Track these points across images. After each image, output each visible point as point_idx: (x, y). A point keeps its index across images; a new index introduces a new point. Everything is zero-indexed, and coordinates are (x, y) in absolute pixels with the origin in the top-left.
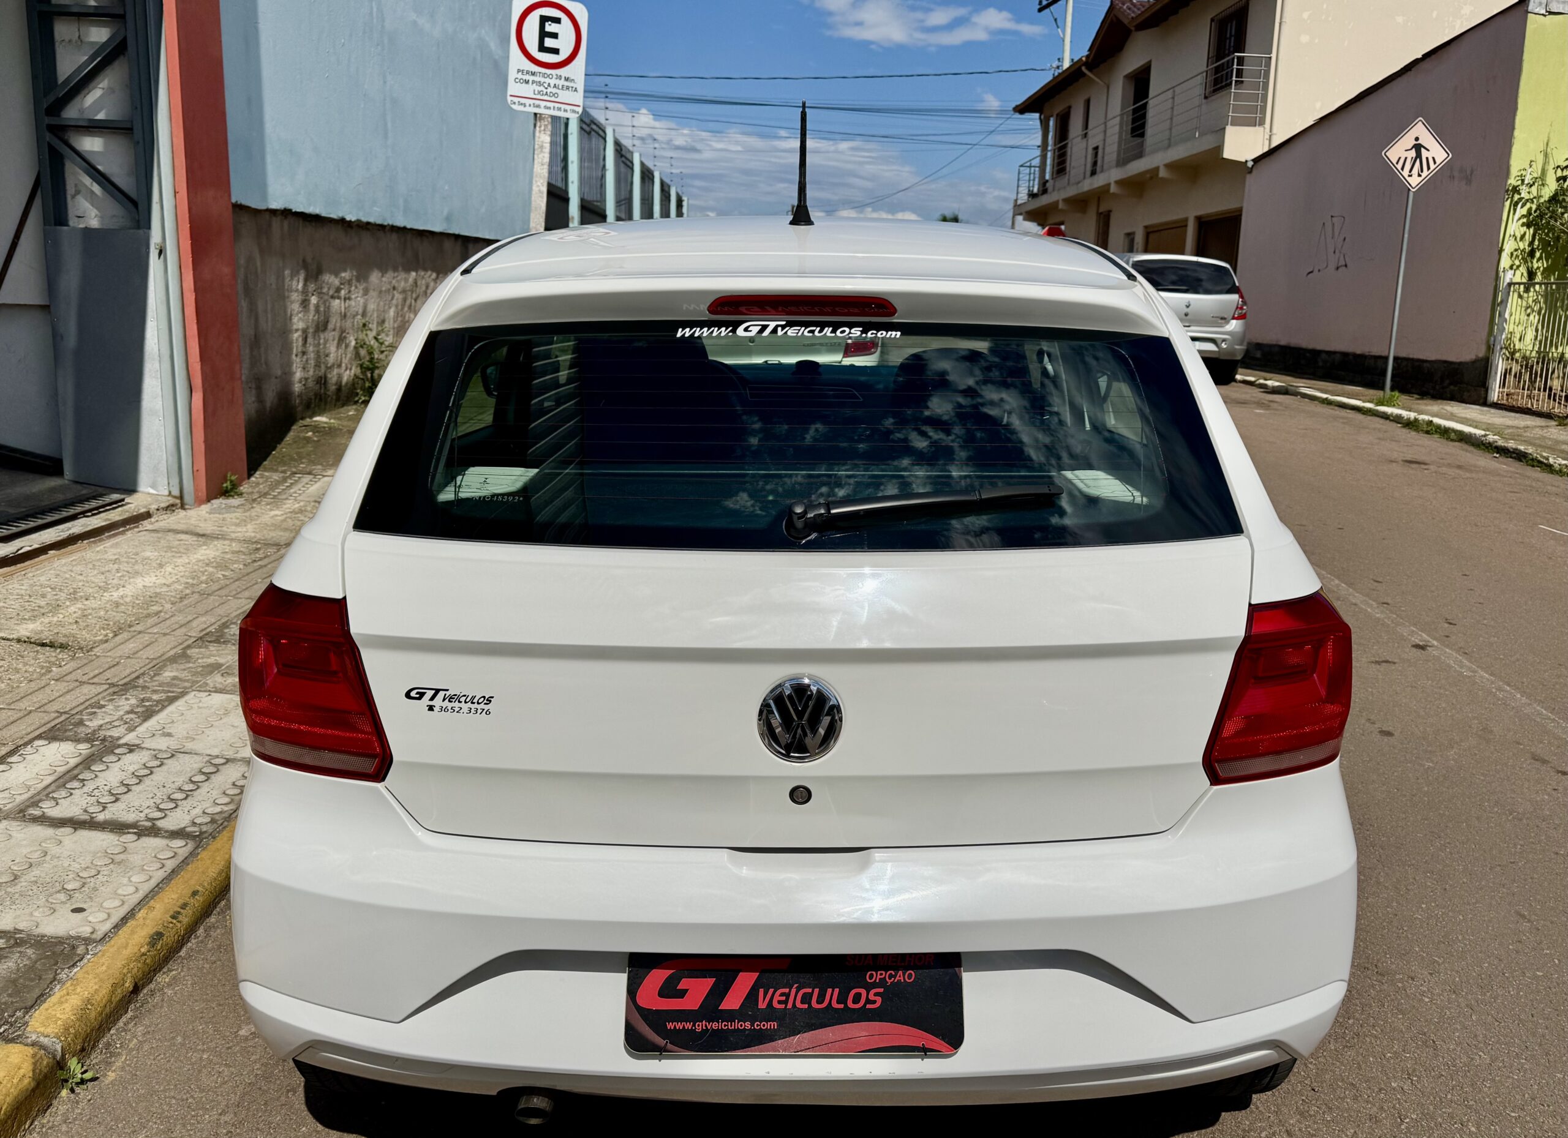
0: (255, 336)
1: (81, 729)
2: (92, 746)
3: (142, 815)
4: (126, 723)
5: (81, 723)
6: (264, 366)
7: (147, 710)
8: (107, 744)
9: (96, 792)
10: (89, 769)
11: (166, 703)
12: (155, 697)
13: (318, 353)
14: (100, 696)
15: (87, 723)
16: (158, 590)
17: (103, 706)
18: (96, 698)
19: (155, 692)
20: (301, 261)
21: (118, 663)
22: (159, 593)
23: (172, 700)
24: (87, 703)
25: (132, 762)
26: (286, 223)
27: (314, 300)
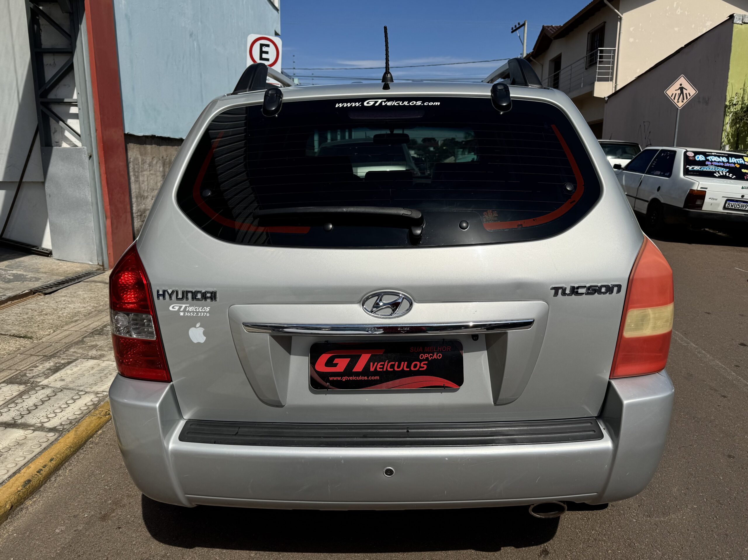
1: (25, 378)
2: (26, 386)
3: (39, 420)
4: (45, 375)
5: (25, 375)
7: (56, 368)
8: (33, 385)
9: (21, 410)
10: (22, 398)
11: (66, 365)
12: (62, 362)
14: (37, 362)
15: (27, 375)
16: (79, 310)
17: (37, 366)
18: (35, 363)
19: (63, 359)
21: (51, 345)
22: (80, 311)
23: (69, 363)
24: (30, 365)
25: (42, 394)
26: (153, 142)
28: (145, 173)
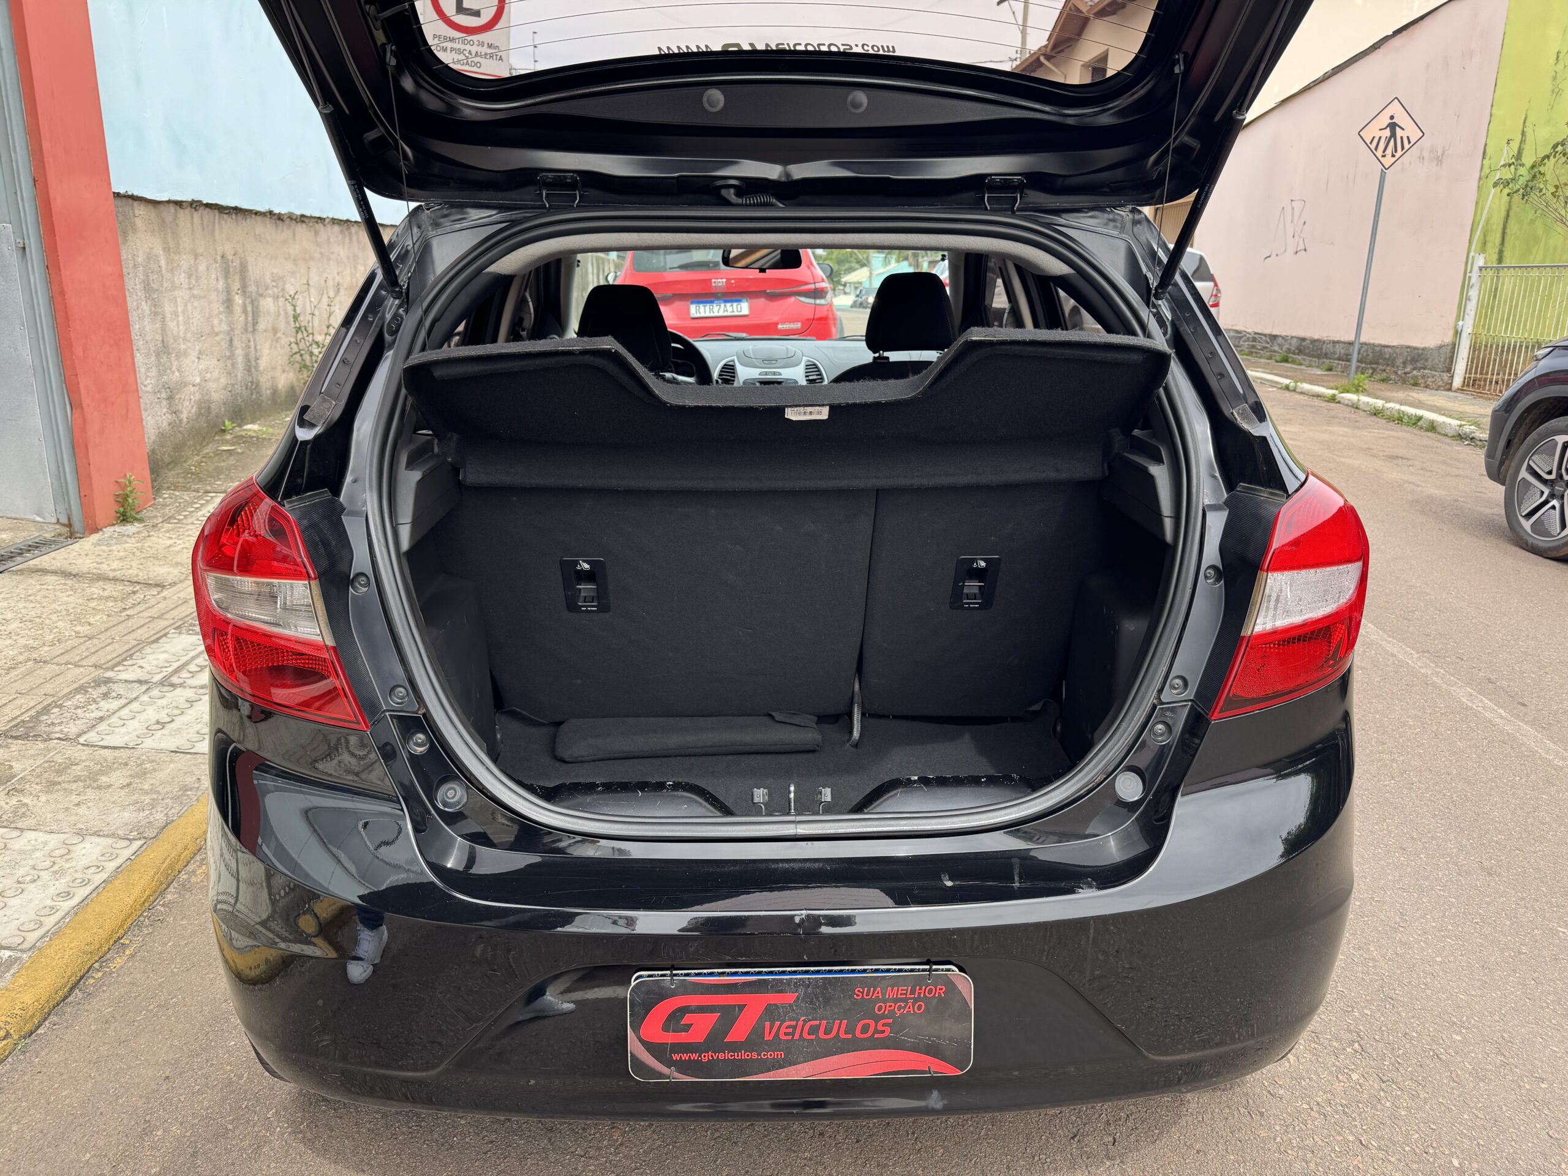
0: (163, 341)
6: (177, 374)
13: (247, 356)
20: (219, 258)
26: (196, 216)
27: (238, 300)
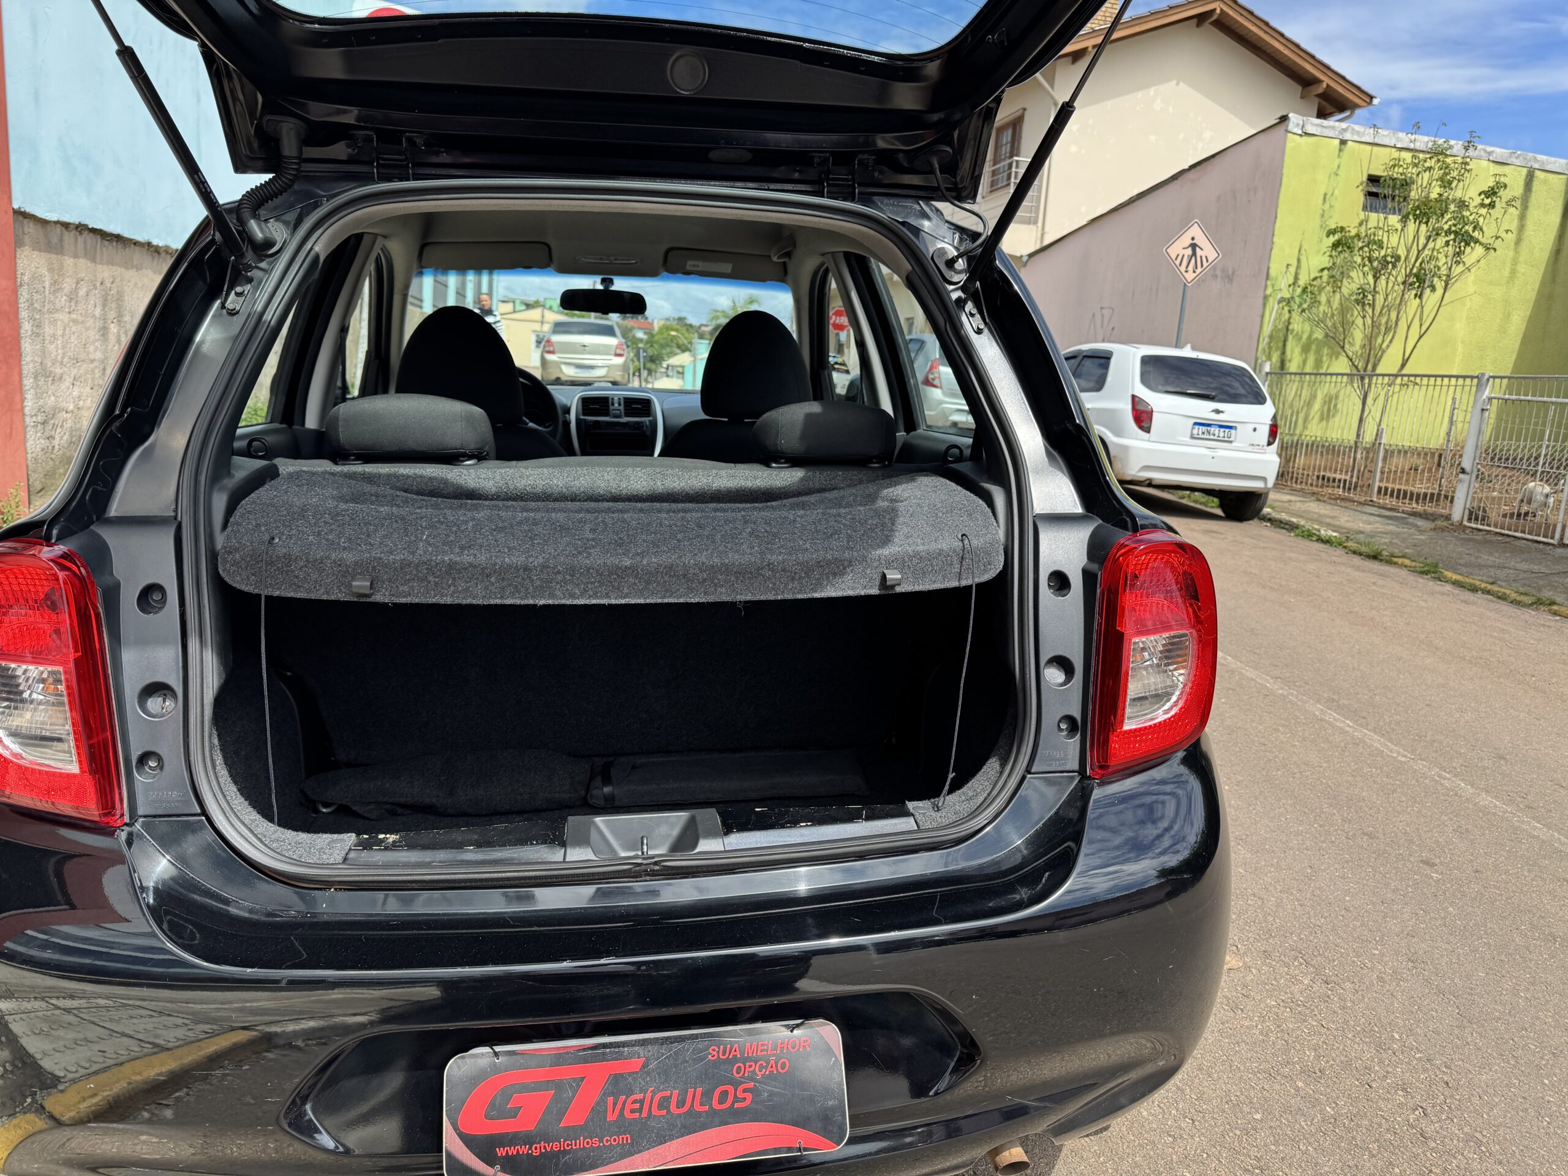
0: (42, 363)
26: (81, 239)
28: (56, 316)
